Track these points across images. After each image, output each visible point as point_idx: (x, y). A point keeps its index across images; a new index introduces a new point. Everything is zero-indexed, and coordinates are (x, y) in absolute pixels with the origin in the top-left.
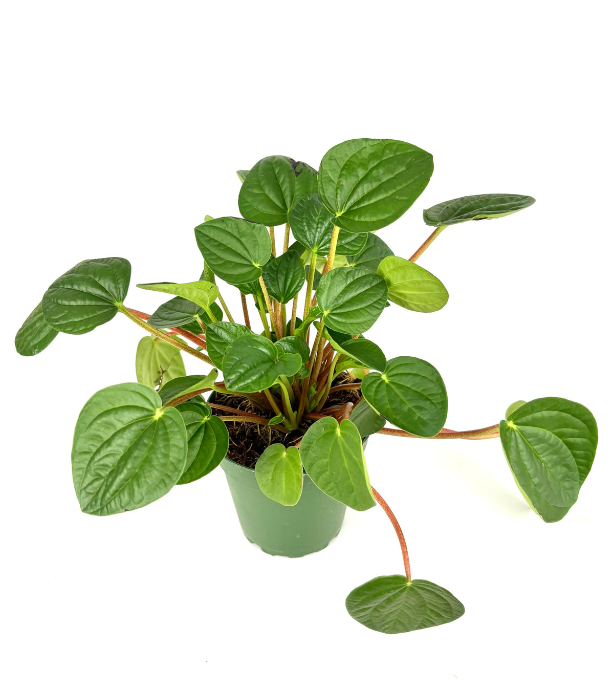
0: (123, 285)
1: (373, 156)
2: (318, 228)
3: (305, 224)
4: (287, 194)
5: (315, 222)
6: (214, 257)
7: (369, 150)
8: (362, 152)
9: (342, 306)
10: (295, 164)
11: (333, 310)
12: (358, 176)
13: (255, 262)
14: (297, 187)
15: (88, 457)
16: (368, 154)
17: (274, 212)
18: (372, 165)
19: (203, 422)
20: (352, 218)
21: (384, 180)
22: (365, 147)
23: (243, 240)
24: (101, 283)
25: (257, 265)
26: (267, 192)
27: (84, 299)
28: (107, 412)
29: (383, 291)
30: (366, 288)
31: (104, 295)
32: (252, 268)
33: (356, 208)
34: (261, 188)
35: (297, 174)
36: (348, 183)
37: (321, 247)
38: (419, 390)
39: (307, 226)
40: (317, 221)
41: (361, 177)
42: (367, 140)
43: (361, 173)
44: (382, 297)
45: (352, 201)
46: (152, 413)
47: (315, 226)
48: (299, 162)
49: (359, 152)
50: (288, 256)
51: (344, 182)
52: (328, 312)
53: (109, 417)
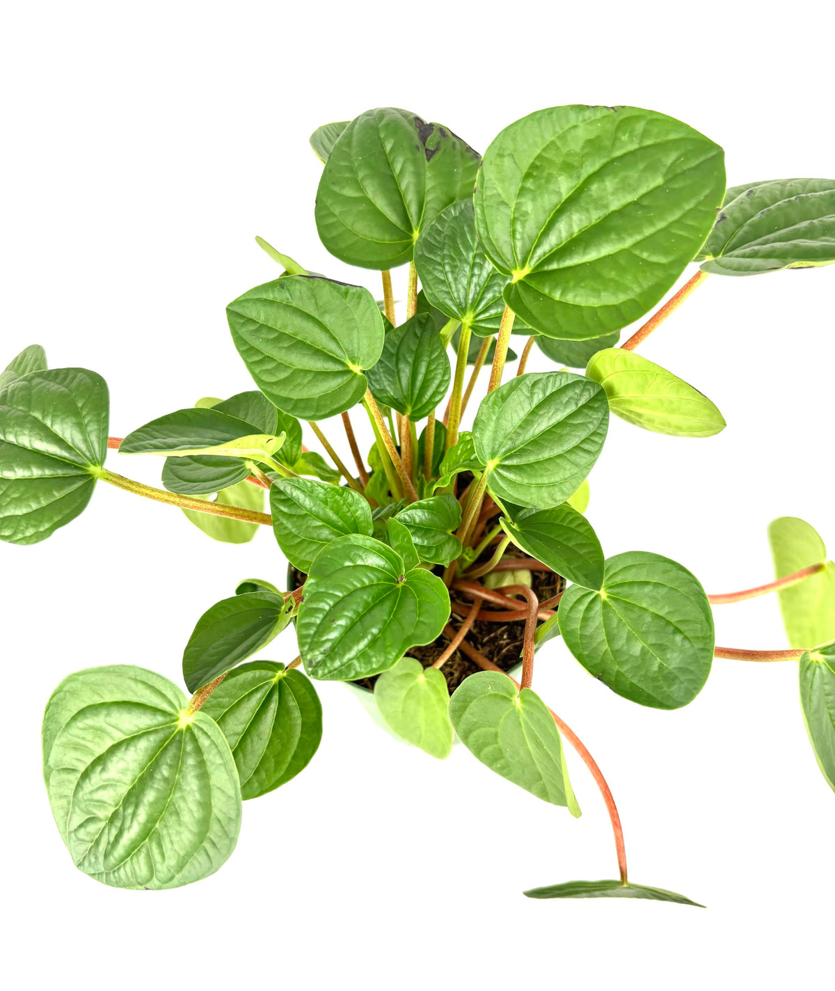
0: (98, 437)
1: (593, 145)
2: (473, 275)
3: (447, 268)
4: (411, 198)
5: (468, 263)
6: (270, 366)
7: (582, 134)
8: (569, 137)
9: (521, 452)
10: (425, 130)
11: (507, 458)
12: (559, 193)
13: (353, 362)
14: (429, 184)
15: (74, 778)
16: (581, 143)
17: (387, 239)
18: (589, 169)
19: (275, 680)
20: (546, 291)
21: (615, 205)
22: (575, 127)
23: (327, 320)
24: (57, 429)
25: (357, 369)
26: (370, 195)
27: (26, 465)
28: (93, 709)
29: (600, 415)
30: (569, 411)
31: (65, 454)
32: (346, 378)
33: (554, 266)
34: (359, 186)
35: (430, 154)
36: (536, 210)
37: (479, 315)
38: (661, 613)
39: (453, 272)
40: (471, 260)
41: (565, 196)
42: (581, 108)
43: (565, 186)
44: (599, 428)
45: (545, 248)
46: (173, 718)
47: (467, 269)
48: (431, 125)
49: (562, 137)
50: (417, 325)
51: (529, 207)
52: (497, 461)
53: (96, 718)
